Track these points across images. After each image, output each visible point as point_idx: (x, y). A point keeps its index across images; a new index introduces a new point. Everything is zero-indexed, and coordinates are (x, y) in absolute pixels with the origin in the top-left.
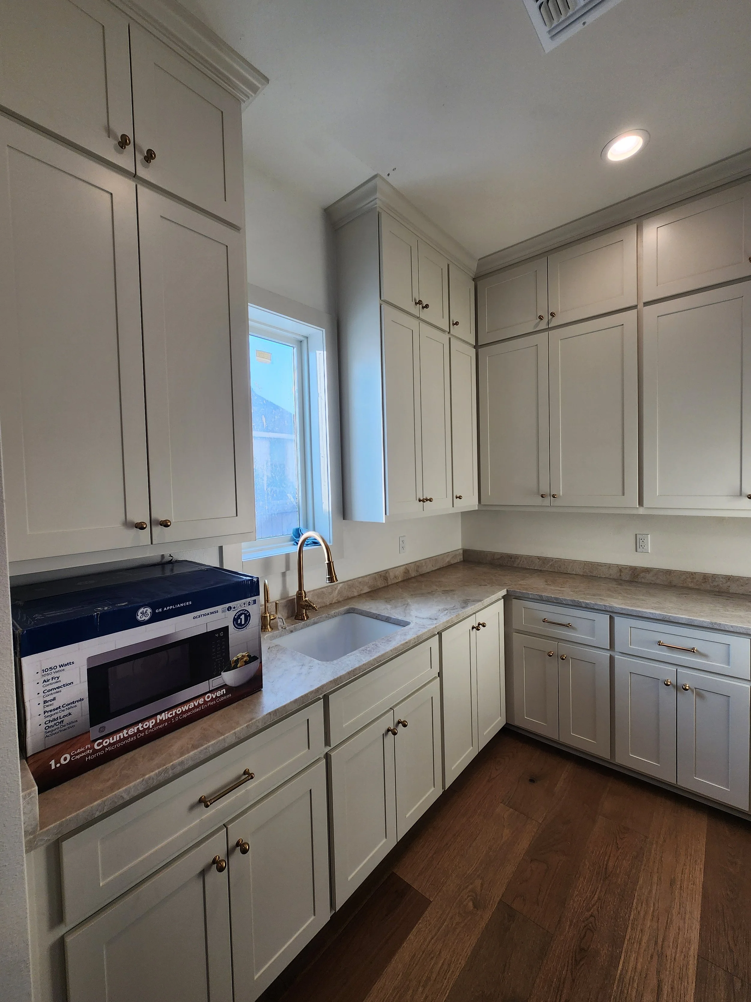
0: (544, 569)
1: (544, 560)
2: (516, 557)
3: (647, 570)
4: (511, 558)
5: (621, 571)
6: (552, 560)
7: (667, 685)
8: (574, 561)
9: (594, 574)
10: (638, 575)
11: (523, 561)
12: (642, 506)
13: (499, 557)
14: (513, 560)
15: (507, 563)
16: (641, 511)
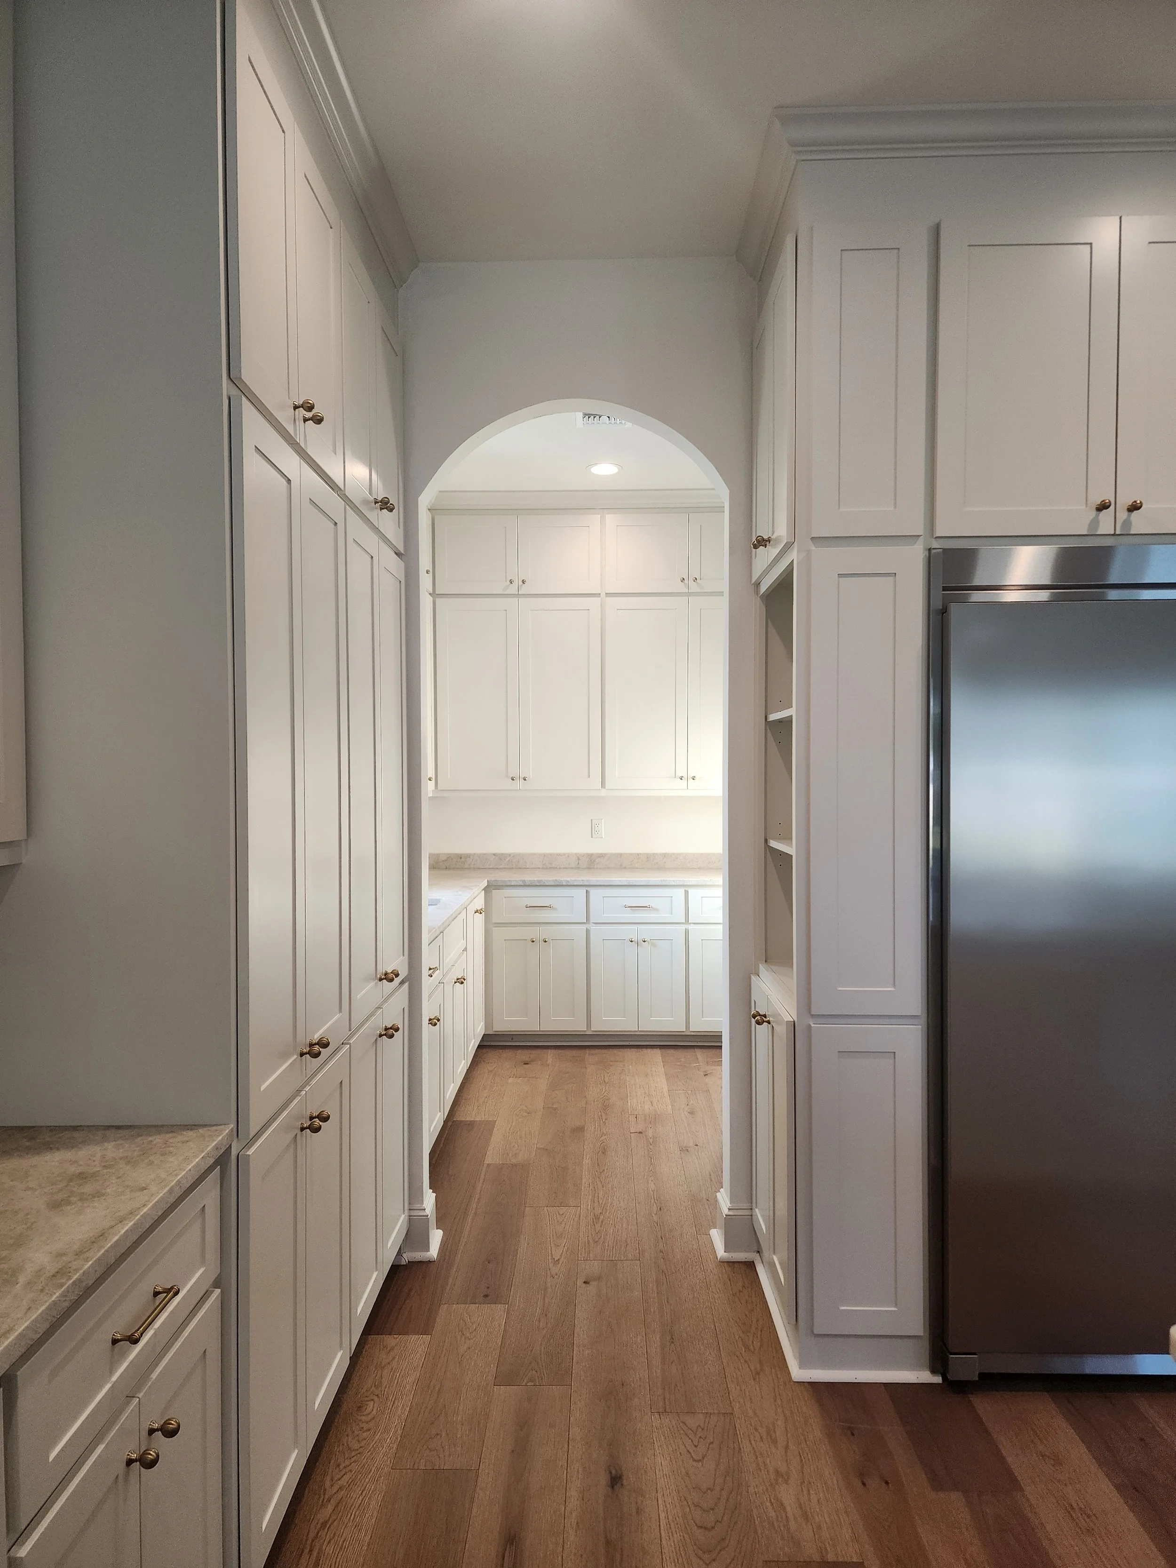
0: (501, 867)
1: (500, 857)
2: (468, 856)
3: (602, 856)
4: (461, 858)
5: (579, 859)
6: (510, 855)
7: (632, 941)
8: (534, 854)
9: (554, 866)
10: (594, 861)
11: (477, 860)
12: (605, 788)
13: (445, 858)
14: (463, 860)
15: (456, 864)
16: (603, 793)
